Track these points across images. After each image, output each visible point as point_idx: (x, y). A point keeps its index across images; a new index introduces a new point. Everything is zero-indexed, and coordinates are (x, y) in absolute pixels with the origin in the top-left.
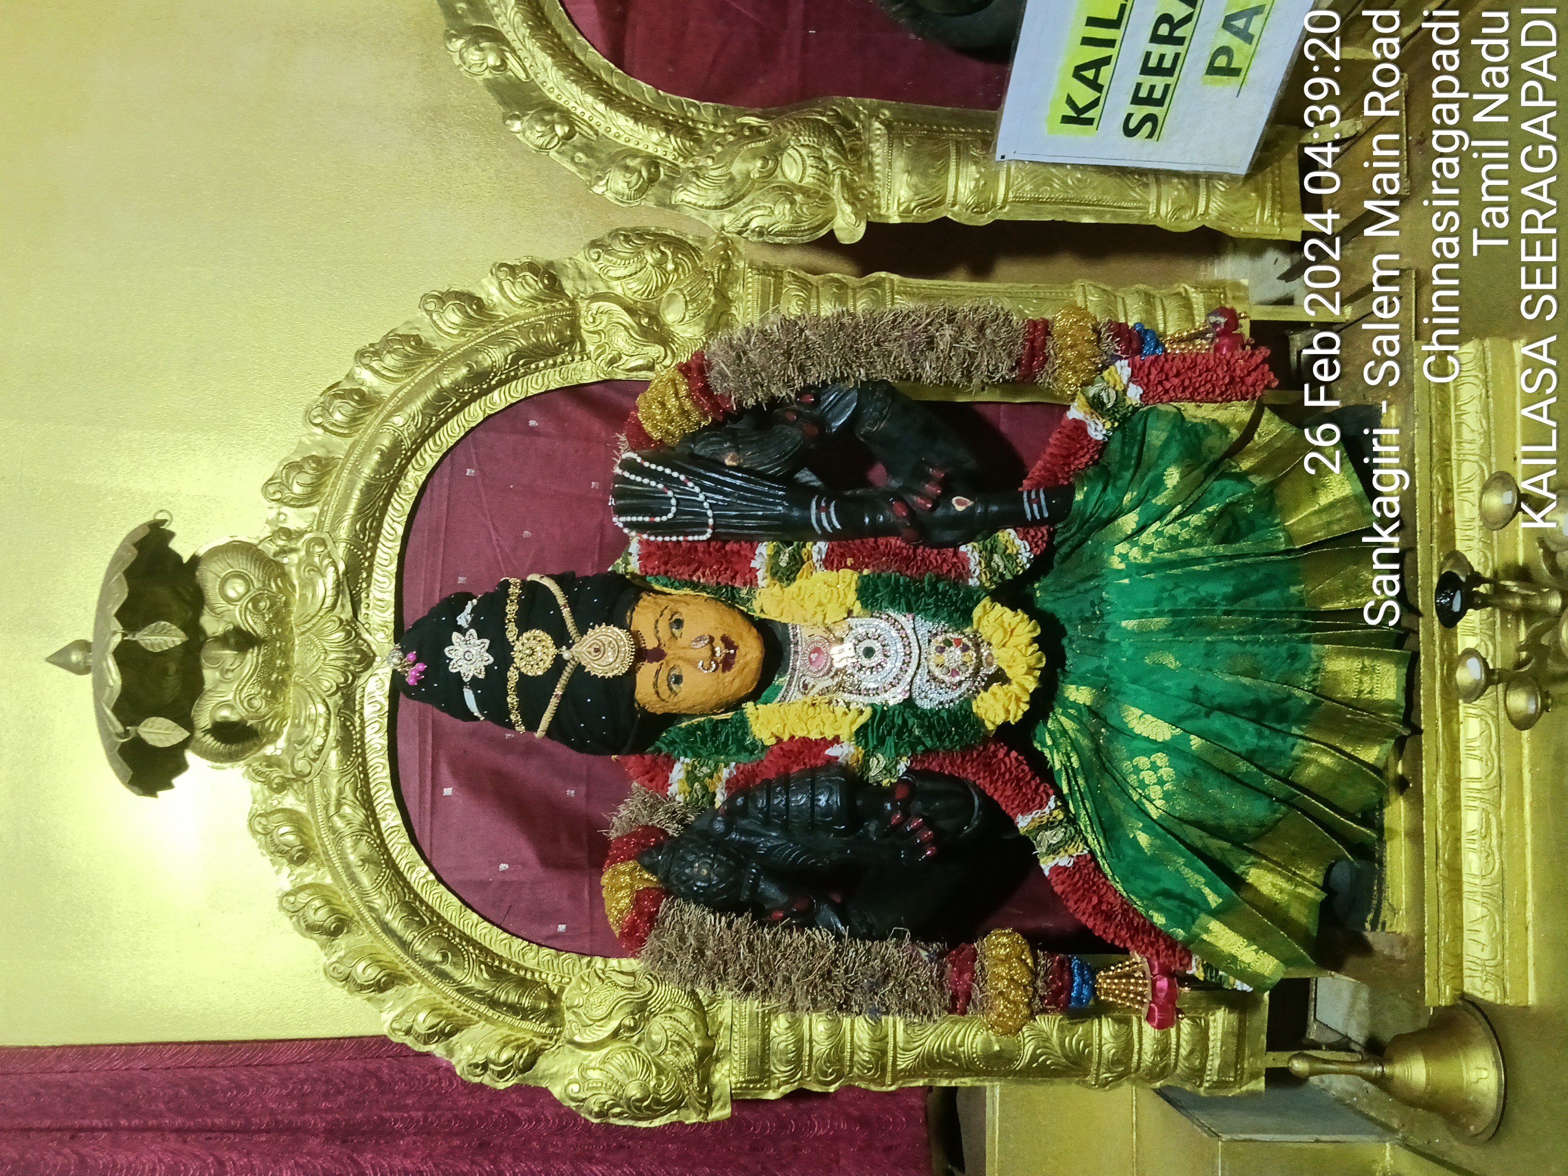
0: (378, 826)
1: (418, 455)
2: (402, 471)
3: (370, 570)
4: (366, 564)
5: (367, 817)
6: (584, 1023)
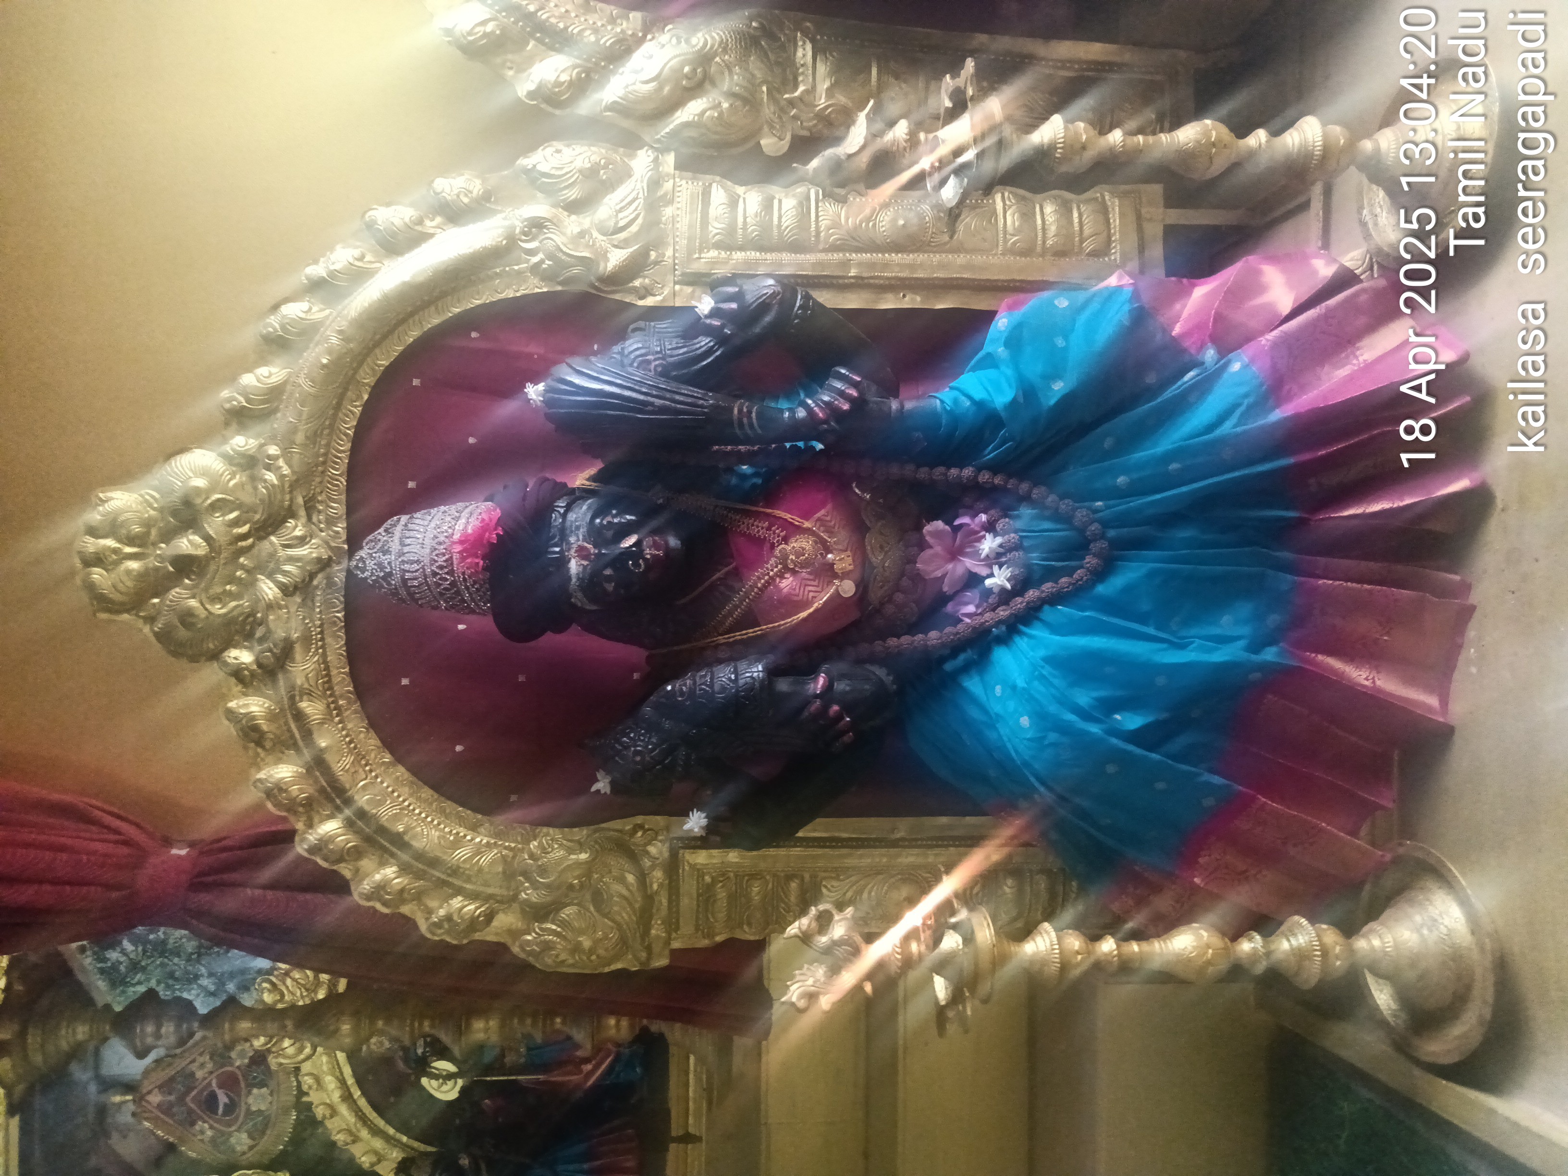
0: (340, 714)
1: (364, 365)
2: (349, 381)
5: (328, 706)
6: (535, 885)
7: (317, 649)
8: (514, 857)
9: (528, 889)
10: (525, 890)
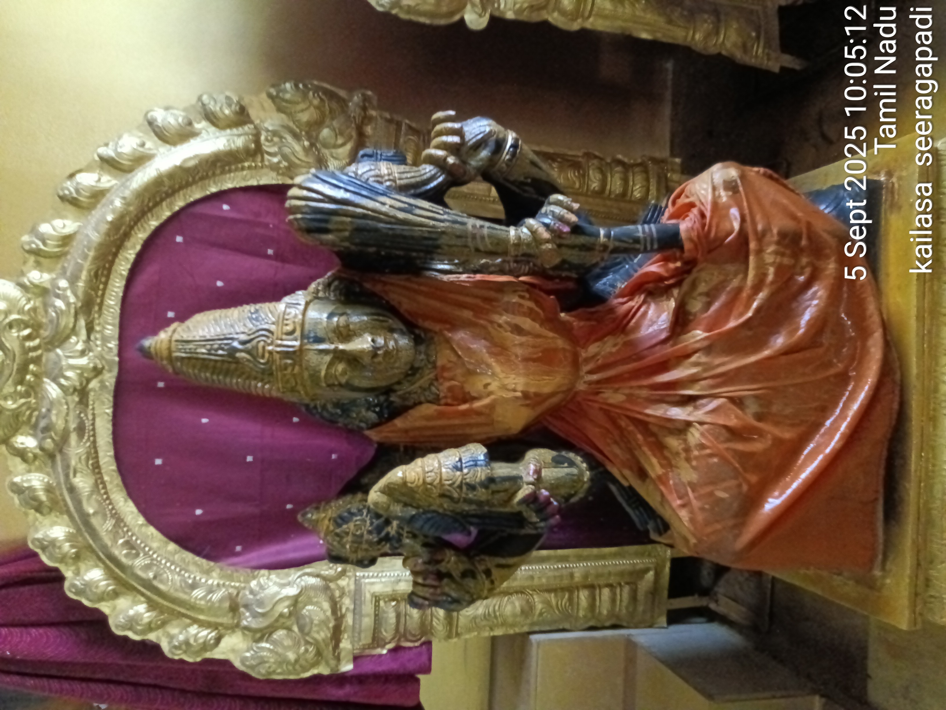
0: (105, 487)
1: (139, 225)
2: (127, 235)
3: (101, 305)
4: (98, 300)
5: (96, 481)
6: (255, 615)
7: (89, 437)
8: (238, 594)
9: (248, 617)
10: (246, 618)
